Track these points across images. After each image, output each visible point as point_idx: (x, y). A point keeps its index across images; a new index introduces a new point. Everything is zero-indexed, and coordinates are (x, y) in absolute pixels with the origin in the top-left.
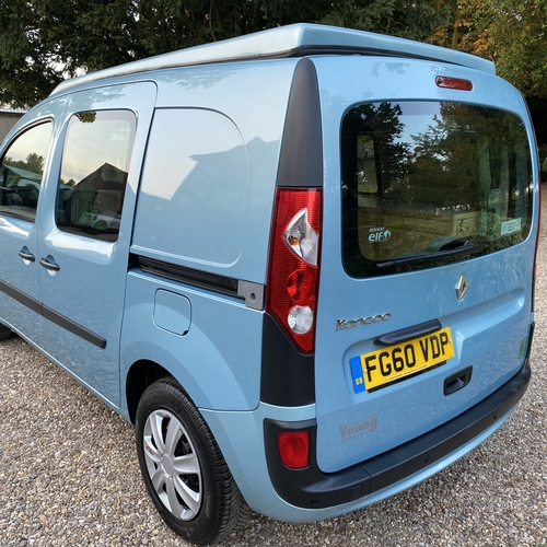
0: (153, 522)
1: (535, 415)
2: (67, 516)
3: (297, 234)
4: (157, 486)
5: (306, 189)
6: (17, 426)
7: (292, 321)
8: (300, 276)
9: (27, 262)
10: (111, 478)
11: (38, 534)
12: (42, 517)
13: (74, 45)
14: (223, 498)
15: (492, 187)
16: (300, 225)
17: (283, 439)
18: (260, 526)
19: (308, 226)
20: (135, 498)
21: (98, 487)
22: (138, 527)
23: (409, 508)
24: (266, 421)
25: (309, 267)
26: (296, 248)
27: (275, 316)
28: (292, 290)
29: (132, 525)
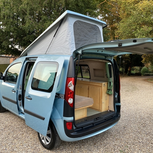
0: (40, 146)
1: (125, 127)
2: (22, 145)
3: (70, 85)
4: (41, 138)
5: (72, 78)
6: (9, 129)
7: (69, 101)
8: (71, 93)
9: (14, 92)
10: (31, 139)
11: (16, 148)
12: (17, 146)
13: (22, 43)
14: (56, 138)
15: (110, 78)
16: (71, 84)
17: (67, 124)
18: (63, 147)
19: (72, 84)
20: (36, 142)
21: (28, 140)
22: (37, 147)
23: (94, 144)
24: (64, 120)
25: (72, 91)
26: (70, 88)
27: (66, 100)
28: (69, 96)
29: (36, 147)
